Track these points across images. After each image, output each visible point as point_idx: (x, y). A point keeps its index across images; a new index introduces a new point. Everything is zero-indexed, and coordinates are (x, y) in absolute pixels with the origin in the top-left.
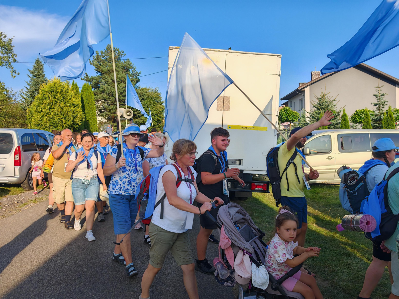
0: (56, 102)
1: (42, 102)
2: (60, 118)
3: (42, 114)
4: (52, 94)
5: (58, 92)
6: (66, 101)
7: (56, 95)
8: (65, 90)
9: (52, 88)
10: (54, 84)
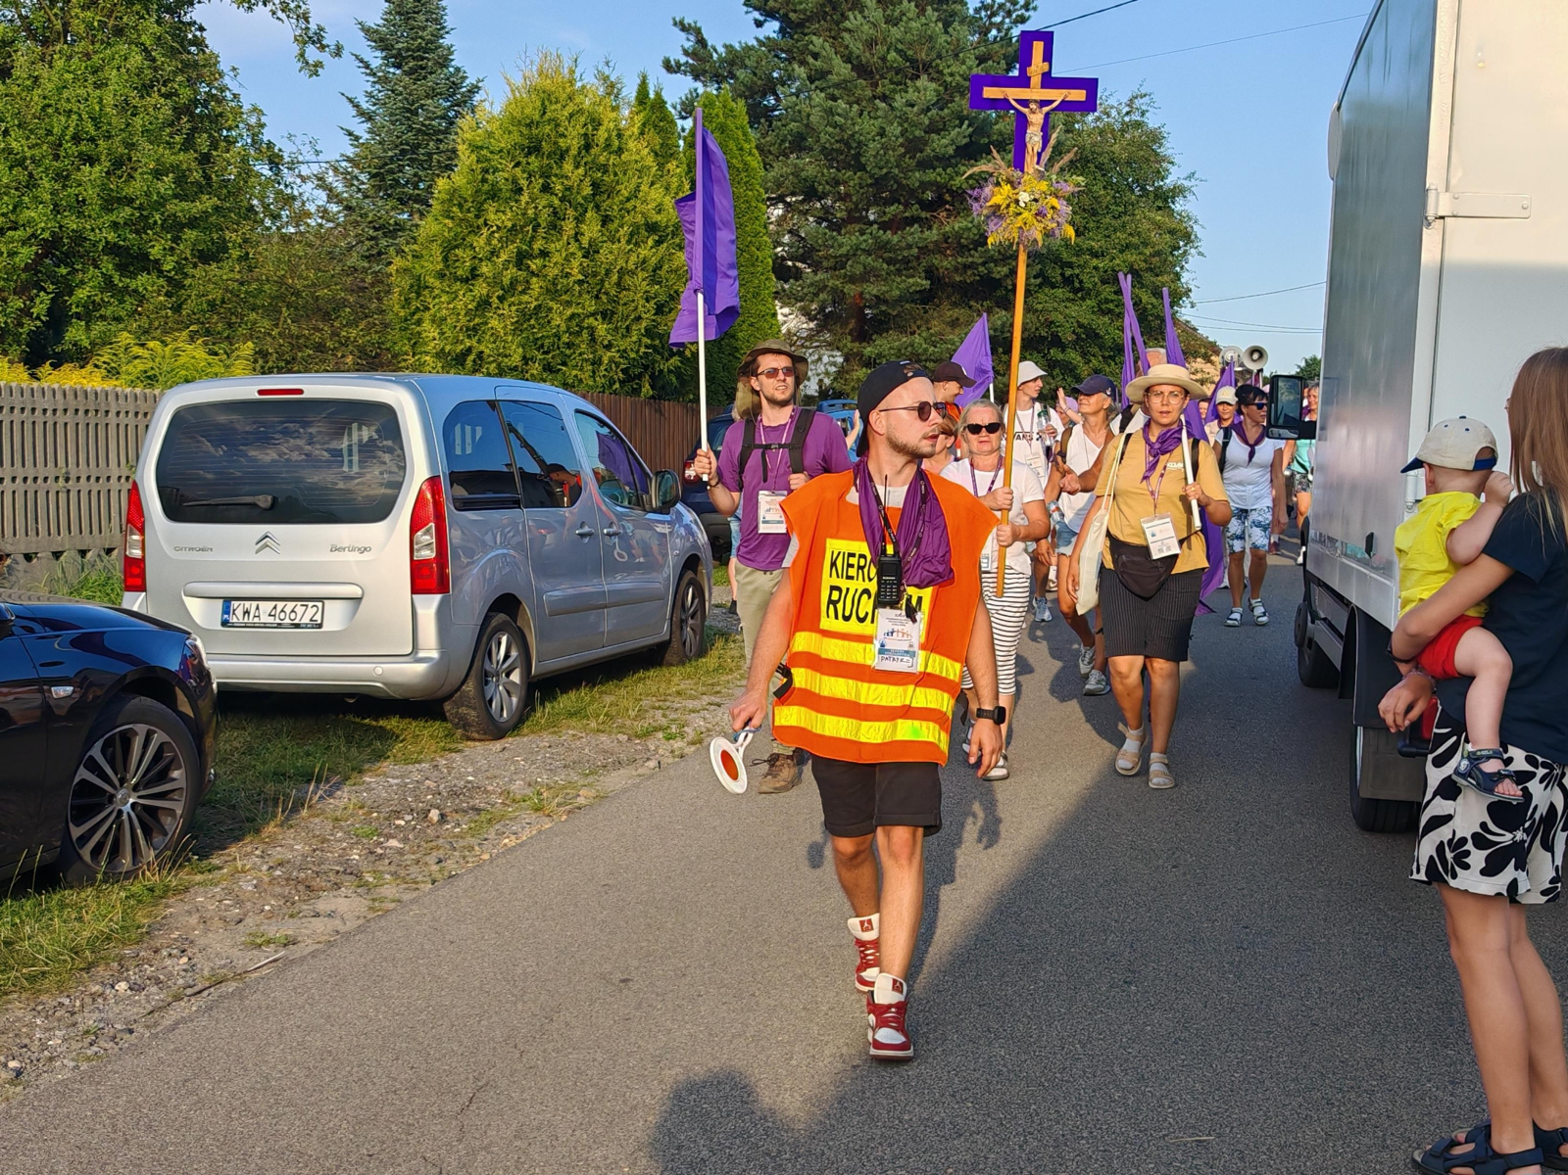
0: (555, 213)
1: (478, 217)
2: (581, 311)
3: (481, 289)
4: (531, 168)
5: (562, 155)
6: (612, 205)
7: (556, 170)
8: (602, 140)
9: (529, 126)
10: (543, 104)
